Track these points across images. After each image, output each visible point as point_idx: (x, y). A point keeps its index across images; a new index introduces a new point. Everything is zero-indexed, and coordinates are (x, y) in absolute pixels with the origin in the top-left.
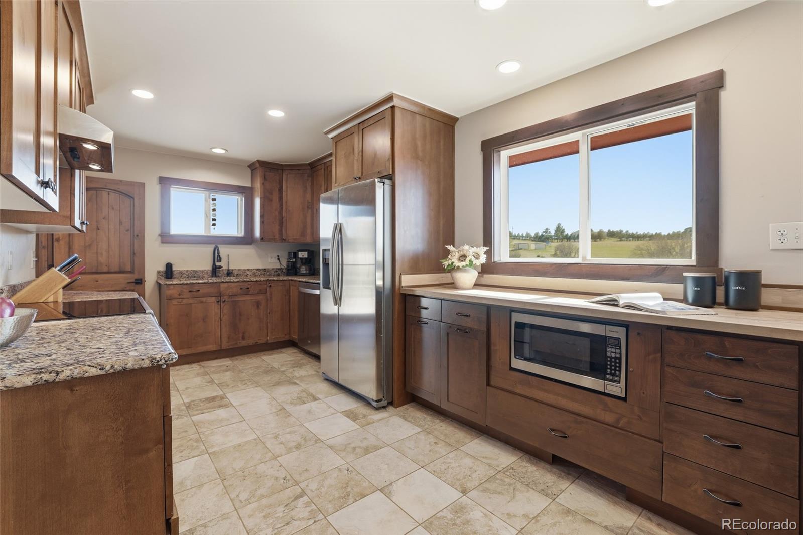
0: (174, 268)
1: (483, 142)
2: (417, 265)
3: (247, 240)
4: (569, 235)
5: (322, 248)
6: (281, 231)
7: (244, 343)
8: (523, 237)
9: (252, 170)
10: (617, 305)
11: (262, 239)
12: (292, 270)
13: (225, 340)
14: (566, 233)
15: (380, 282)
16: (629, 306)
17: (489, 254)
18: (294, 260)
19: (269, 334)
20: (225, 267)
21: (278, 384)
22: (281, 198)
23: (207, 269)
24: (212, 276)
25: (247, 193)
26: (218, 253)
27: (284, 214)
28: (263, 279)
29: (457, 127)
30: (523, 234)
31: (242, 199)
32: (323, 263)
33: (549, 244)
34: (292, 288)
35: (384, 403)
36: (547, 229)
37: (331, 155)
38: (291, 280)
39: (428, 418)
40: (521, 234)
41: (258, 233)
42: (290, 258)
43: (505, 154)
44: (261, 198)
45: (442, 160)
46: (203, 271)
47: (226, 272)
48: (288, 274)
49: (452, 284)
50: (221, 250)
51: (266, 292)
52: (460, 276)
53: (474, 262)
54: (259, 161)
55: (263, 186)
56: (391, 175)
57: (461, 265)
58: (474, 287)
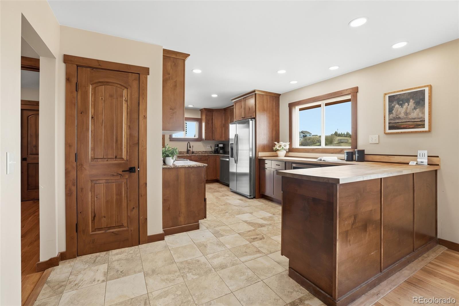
1: (289, 104)
2: (265, 149)
3: (200, 139)
5: (230, 143)
6: (212, 136)
8: (344, 135)
9: (201, 112)
10: (321, 160)
11: (205, 139)
12: (216, 151)
15: (251, 156)
16: (324, 161)
17: (291, 145)
18: (217, 148)
19: (209, 177)
20: (191, 150)
21: (214, 192)
22: (212, 122)
23: (185, 151)
24: (187, 154)
25: (199, 121)
26: (190, 145)
27: (214, 129)
28: (206, 155)
29: (280, 97)
30: (344, 133)
31: (197, 124)
32: (231, 149)
34: (217, 158)
35: (252, 197)
37: (233, 106)
38: (217, 155)
39: (267, 202)
40: (343, 133)
41: (204, 137)
42: (215, 147)
43: (298, 108)
44: (205, 123)
45: (274, 110)
46: (184, 152)
47: (191, 152)
48: (215, 153)
49: (277, 156)
50: (190, 143)
51: (208, 160)
52: (279, 153)
53: (284, 148)
54: (204, 109)
55: (206, 118)
56: (255, 117)
57: (279, 149)
58: (285, 156)
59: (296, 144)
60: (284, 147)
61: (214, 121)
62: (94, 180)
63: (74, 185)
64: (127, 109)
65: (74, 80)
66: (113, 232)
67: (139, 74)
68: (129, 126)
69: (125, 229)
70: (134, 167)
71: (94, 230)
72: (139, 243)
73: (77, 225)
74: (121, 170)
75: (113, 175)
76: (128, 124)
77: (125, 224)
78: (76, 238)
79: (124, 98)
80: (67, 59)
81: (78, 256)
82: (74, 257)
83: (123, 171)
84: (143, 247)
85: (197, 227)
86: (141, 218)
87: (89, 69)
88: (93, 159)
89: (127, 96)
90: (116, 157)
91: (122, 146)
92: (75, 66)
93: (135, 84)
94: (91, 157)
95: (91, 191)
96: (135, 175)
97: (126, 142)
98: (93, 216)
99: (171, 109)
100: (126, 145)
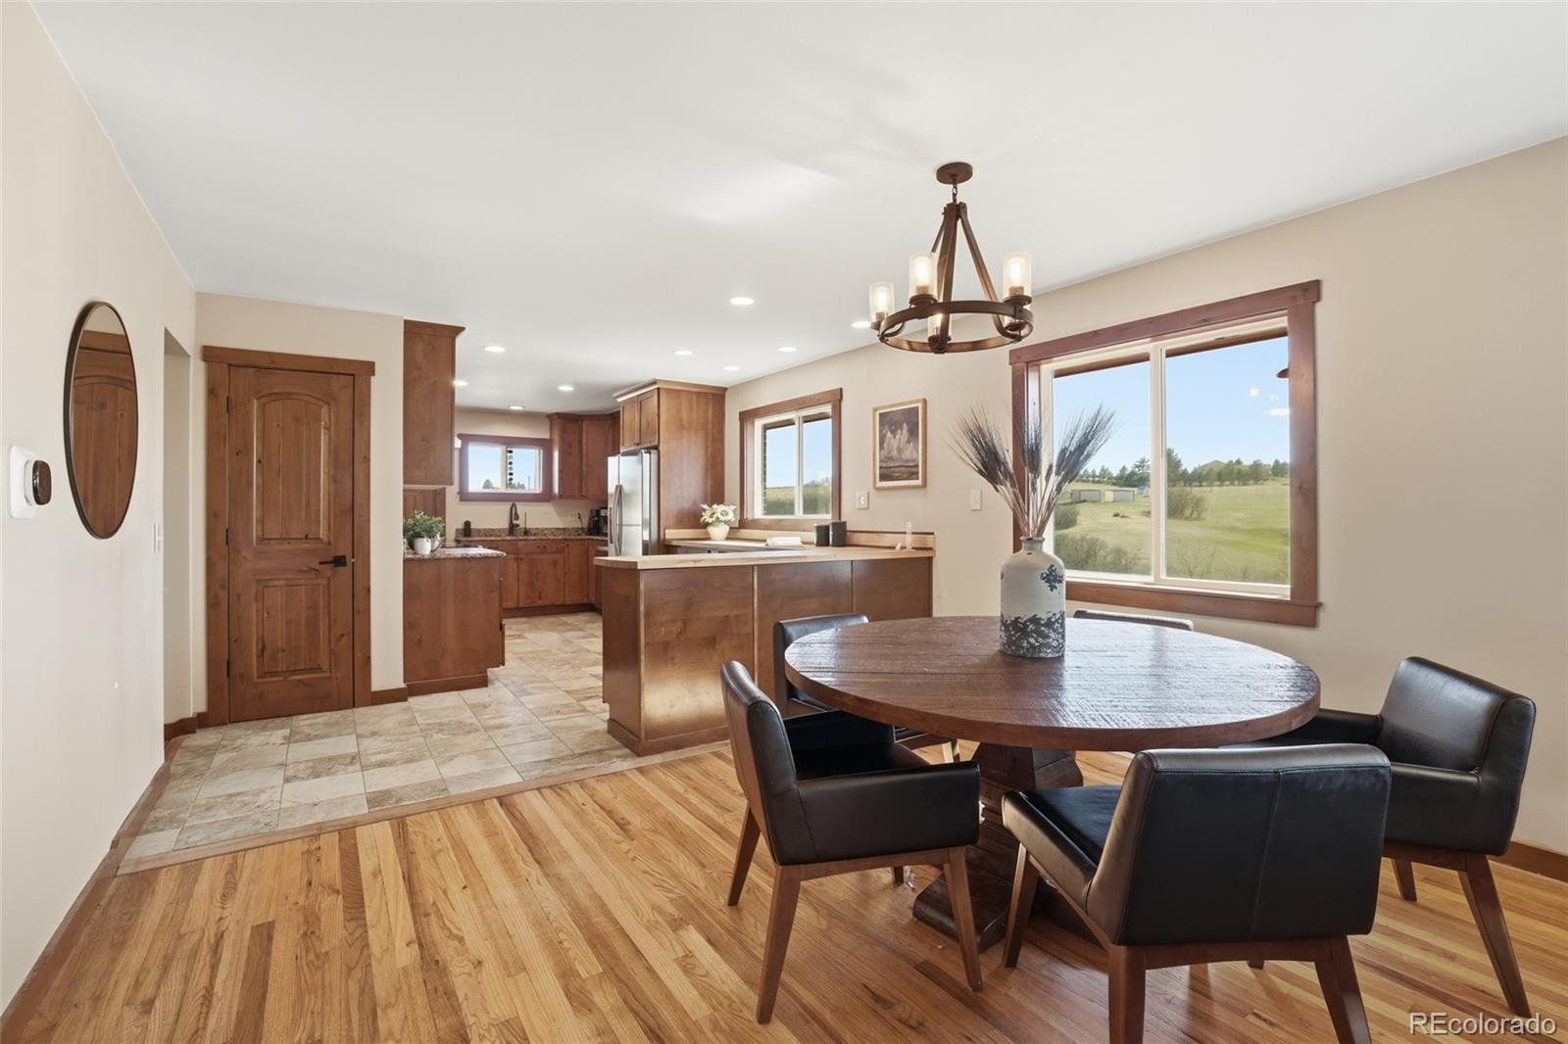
0: (472, 527)
1: (743, 413)
2: (682, 521)
3: (545, 496)
4: (1190, 471)
5: (609, 505)
6: (581, 487)
7: (540, 603)
9: (550, 422)
11: (560, 496)
12: (594, 529)
13: (522, 598)
14: (1183, 468)
17: (742, 511)
18: (596, 519)
19: (566, 596)
20: (522, 526)
22: (580, 451)
23: (504, 527)
24: (509, 534)
25: (545, 445)
26: (516, 511)
27: (584, 469)
28: (561, 538)
29: (728, 395)
31: (540, 453)
33: (1145, 491)
34: (590, 547)
36: (1143, 461)
38: (589, 539)
41: (556, 490)
42: (592, 516)
43: (759, 423)
44: (560, 451)
45: (710, 426)
46: (500, 529)
47: (523, 531)
48: (589, 534)
49: (709, 539)
50: (518, 507)
51: (563, 552)
52: (712, 530)
53: (721, 518)
54: (557, 414)
55: (562, 438)
56: (656, 443)
57: (710, 520)
58: (728, 539)
59: (757, 511)
60: (720, 516)
61: (584, 447)
62: (262, 580)
63: (224, 589)
64: (330, 444)
65: (223, 394)
66: (300, 681)
67: (353, 375)
68: (334, 477)
69: (324, 675)
70: (344, 557)
71: (263, 674)
72: (353, 704)
73: (228, 663)
74: (318, 561)
75: (300, 571)
76: (332, 473)
77: (325, 667)
78: (226, 688)
79: (323, 423)
80: (210, 354)
81: (231, 723)
82: (223, 723)
83: (321, 563)
84: (361, 712)
85: (483, 682)
86: (358, 655)
87: (251, 370)
88: (262, 539)
89: (330, 420)
90: (306, 536)
91: (319, 515)
92: (226, 366)
93: (345, 397)
94: (257, 536)
95: (256, 600)
96: (344, 571)
97: (327, 507)
98: (260, 647)
99: (423, 440)
100: (327, 513)
